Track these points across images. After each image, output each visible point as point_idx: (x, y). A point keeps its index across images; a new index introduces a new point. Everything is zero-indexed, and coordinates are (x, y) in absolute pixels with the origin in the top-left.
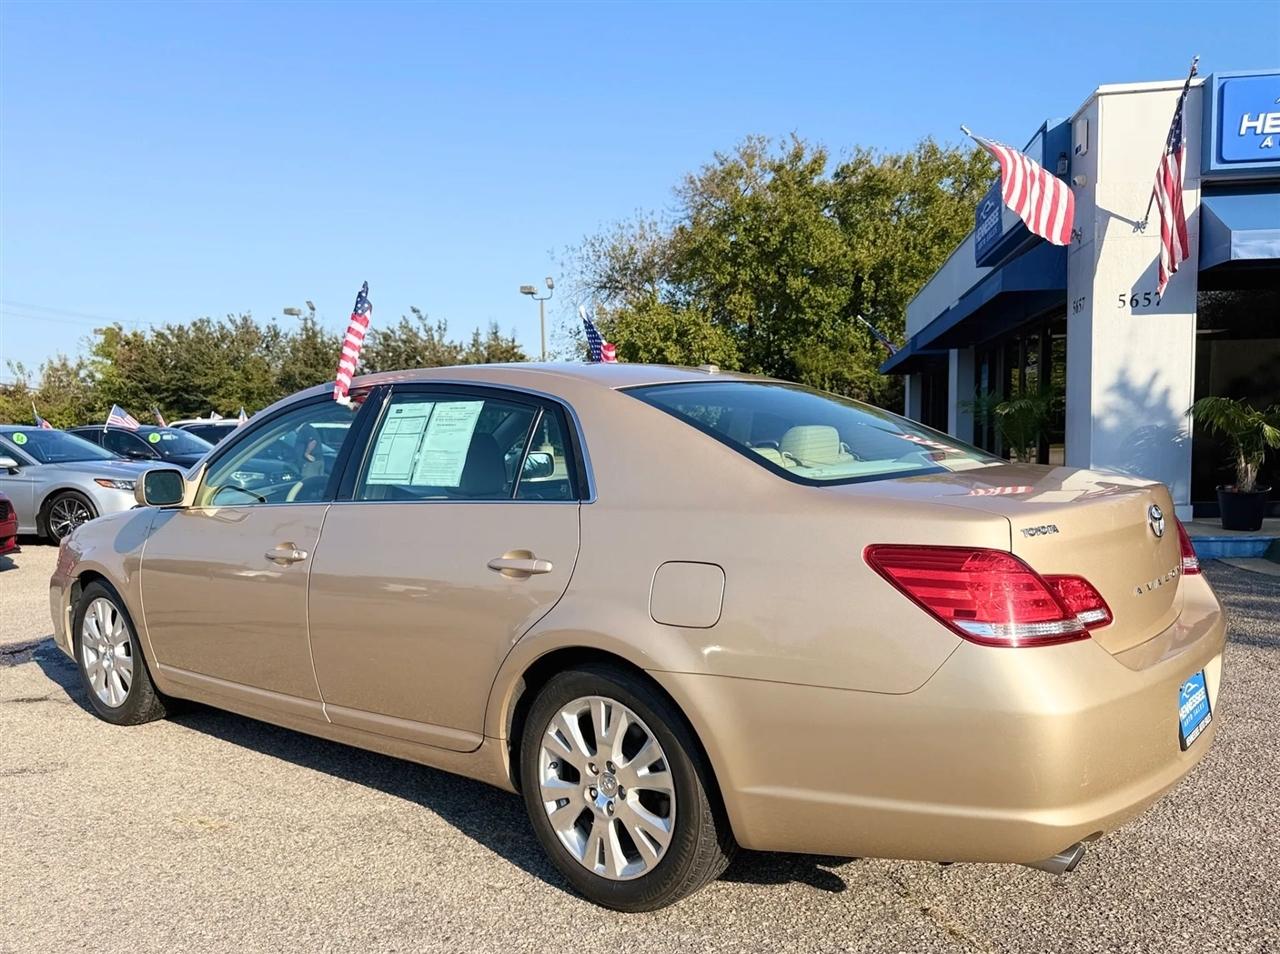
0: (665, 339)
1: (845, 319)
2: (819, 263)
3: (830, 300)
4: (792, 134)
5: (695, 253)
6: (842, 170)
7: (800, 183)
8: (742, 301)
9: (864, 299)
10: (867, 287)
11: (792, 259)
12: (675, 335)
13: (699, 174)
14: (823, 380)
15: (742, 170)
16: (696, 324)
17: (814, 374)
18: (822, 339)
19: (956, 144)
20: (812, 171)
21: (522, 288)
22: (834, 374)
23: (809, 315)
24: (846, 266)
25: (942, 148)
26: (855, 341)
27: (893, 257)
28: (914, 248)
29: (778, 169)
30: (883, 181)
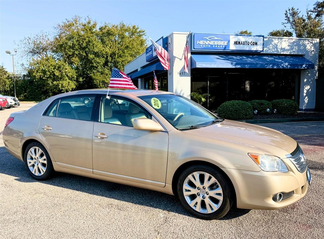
0: (54, 69)
1: (104, 66)
2: (97, 51)
3: (100, 61)
4: (88, 17)
5: (61, 46)
6: (101, 28)
7: (90, 30)
8: (76, 60)
9: (109, 62)
10: (109, 59)
11: (89, 49)
12: (57, 68)
13: (62, 24)
14: (100, 82)
15: (74, 24)
16: (63, 65)
17: (97, 80)
18: (98, 71)
19: (129, 24)
20: (93, 27)
21: (6, 51)
22: (102, 81)
23: (95, 65)
24: (104, 53)
25: (126, 25)
26: (107, 72)
27: (115, 52)
28: (121, 50)
29: (85, 25)
30: (112, 32)
